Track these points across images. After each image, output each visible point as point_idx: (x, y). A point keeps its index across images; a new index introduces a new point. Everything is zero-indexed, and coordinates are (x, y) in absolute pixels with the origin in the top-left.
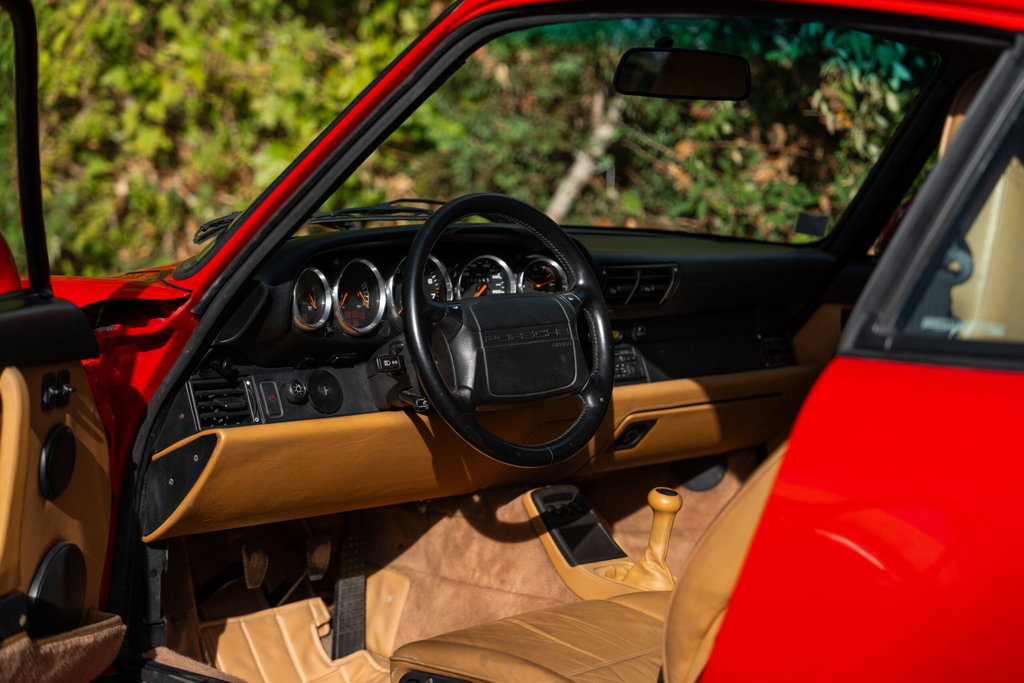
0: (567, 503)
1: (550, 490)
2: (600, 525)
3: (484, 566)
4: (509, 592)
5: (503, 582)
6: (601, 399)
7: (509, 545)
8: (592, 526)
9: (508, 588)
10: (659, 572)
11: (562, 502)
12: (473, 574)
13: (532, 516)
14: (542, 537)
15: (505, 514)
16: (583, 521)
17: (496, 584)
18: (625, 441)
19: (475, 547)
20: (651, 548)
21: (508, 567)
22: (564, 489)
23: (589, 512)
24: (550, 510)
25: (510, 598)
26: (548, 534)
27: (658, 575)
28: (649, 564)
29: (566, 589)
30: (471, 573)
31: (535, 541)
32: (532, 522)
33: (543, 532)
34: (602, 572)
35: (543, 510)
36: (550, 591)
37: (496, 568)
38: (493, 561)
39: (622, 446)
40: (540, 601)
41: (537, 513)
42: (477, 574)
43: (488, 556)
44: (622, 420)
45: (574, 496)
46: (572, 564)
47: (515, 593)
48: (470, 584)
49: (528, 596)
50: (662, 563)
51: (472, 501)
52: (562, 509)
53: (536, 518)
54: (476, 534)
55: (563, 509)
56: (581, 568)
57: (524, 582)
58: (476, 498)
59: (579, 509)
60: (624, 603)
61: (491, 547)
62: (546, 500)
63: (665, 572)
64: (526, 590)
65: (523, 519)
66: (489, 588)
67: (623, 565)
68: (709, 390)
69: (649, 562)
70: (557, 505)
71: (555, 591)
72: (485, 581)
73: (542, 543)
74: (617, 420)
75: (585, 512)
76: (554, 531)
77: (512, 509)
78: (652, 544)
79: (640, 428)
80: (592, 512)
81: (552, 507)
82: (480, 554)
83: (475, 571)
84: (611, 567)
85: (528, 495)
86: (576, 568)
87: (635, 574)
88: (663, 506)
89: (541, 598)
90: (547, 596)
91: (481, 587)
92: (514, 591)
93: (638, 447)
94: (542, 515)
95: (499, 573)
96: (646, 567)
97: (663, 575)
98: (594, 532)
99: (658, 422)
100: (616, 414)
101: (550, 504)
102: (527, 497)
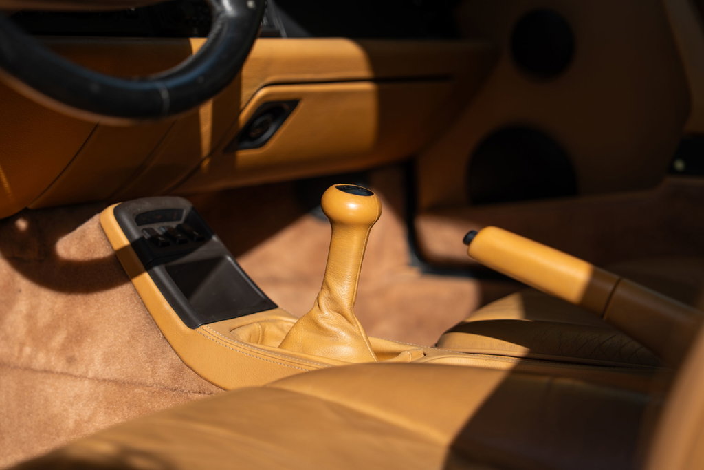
0: (174, 225)
1: (147, 205)
2: (229, 259)
3: (38, 337)
4: (83, 377)
5: (71, 360)
6: (251, 4)
7: (80, 298)
8: (216, 261)
9: (80, 370)
10: (344, 328)
11: (166, 224)
12: (21, 350)
13: (117, 247)
14: (137, 281)
15: (70, 247)
16: (202, 253)
17: (59, 365)
18: (253, 134)
19: (22, 306)
20: (329, 289)
21: (79, 335)
22: (168, 202)
23: (210, 238)
24: (147, 236)
25: (85, 387)
26: (146, 276)
27: (343, 334)
28: (327, 318)
29: (185, 366)
30: (16, 348)
31: (125, 289)
32: (118, 257)
33: (138, 273)
34: (243, 334)
35: (136, 236)
36: (154, 372)
37: (59, 338)
38: (53, 327)
39: (247, 144)
40: (138, 391)
41: (125, 242)
42: (28, 350)
43: (44, 318)
44: (254, 94)
45: (185, 213)
46: (192, 325)
47: (92, 379)
48: (16, 367)
49: (116, 382)
50: (349, 314)
51: (16, 229)
52: (166, 235)
53: (124, 249)
54: (23, 283)
55: (169, 234)
56: (207, 329)
57: (108, 359)
58: (22, 224)
59: (194, 233)
60: (307, 389)
61: (49, 302)
62: (140, 220)
63: (356, 330)
64: (113, 372)
65: (102, 252)
66: (48, 372)
67: (274, 321)
68: (374, 60)
69: (326, 313)
70: (159, 228)
71: (163, 371)
72: (41, 360)
73: (136, 291)
74: (246, 93)
75: (204, 239)
76: (157, 269)
77: (83, 237)
78: (331, 281)
79: (276, 111)
80: (215, 238)
81: (149, 231)
82: (30, 317)
83: (22, 345)
84: (257, 326)
85: (109, 212)
86: (199, 329)
87: (302, 335)
88: (351, 214)
89: (142, 385)
90: (150, 381)
91: (34, 371)
92: (91, 375)
93: (270, 146)
94: (134, 244)
95: (64, 348)
96: (322, 322)
97: (352, 334)
98: (220, 269)
99: (302, 106)
100: (245, 82)
101: (147, 226)
102: (108, 215)
